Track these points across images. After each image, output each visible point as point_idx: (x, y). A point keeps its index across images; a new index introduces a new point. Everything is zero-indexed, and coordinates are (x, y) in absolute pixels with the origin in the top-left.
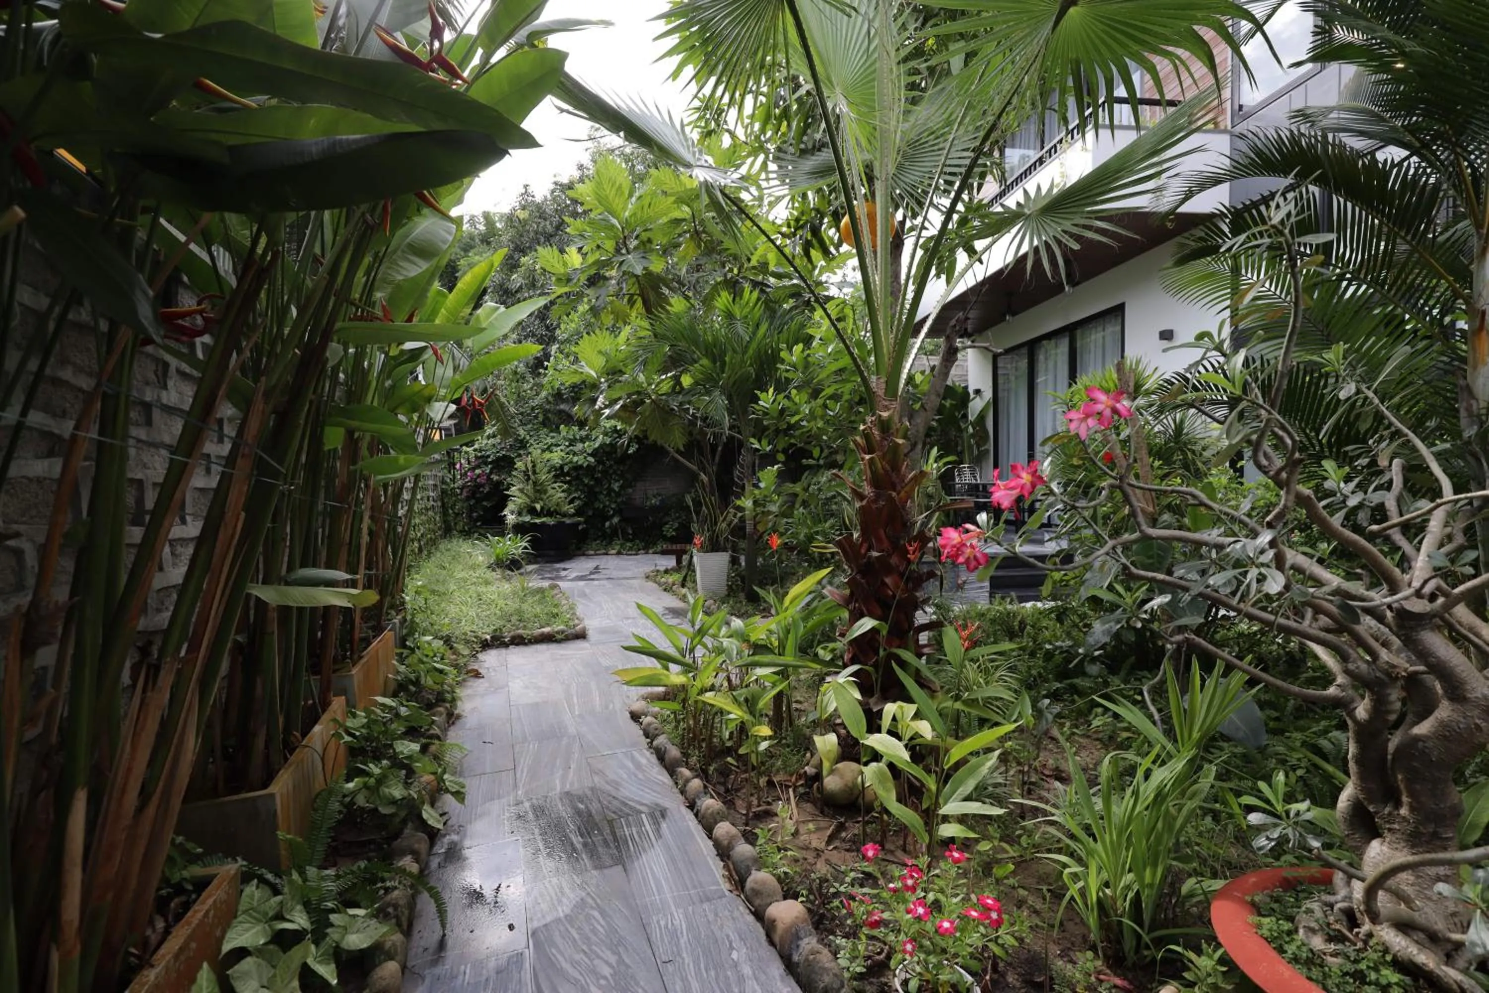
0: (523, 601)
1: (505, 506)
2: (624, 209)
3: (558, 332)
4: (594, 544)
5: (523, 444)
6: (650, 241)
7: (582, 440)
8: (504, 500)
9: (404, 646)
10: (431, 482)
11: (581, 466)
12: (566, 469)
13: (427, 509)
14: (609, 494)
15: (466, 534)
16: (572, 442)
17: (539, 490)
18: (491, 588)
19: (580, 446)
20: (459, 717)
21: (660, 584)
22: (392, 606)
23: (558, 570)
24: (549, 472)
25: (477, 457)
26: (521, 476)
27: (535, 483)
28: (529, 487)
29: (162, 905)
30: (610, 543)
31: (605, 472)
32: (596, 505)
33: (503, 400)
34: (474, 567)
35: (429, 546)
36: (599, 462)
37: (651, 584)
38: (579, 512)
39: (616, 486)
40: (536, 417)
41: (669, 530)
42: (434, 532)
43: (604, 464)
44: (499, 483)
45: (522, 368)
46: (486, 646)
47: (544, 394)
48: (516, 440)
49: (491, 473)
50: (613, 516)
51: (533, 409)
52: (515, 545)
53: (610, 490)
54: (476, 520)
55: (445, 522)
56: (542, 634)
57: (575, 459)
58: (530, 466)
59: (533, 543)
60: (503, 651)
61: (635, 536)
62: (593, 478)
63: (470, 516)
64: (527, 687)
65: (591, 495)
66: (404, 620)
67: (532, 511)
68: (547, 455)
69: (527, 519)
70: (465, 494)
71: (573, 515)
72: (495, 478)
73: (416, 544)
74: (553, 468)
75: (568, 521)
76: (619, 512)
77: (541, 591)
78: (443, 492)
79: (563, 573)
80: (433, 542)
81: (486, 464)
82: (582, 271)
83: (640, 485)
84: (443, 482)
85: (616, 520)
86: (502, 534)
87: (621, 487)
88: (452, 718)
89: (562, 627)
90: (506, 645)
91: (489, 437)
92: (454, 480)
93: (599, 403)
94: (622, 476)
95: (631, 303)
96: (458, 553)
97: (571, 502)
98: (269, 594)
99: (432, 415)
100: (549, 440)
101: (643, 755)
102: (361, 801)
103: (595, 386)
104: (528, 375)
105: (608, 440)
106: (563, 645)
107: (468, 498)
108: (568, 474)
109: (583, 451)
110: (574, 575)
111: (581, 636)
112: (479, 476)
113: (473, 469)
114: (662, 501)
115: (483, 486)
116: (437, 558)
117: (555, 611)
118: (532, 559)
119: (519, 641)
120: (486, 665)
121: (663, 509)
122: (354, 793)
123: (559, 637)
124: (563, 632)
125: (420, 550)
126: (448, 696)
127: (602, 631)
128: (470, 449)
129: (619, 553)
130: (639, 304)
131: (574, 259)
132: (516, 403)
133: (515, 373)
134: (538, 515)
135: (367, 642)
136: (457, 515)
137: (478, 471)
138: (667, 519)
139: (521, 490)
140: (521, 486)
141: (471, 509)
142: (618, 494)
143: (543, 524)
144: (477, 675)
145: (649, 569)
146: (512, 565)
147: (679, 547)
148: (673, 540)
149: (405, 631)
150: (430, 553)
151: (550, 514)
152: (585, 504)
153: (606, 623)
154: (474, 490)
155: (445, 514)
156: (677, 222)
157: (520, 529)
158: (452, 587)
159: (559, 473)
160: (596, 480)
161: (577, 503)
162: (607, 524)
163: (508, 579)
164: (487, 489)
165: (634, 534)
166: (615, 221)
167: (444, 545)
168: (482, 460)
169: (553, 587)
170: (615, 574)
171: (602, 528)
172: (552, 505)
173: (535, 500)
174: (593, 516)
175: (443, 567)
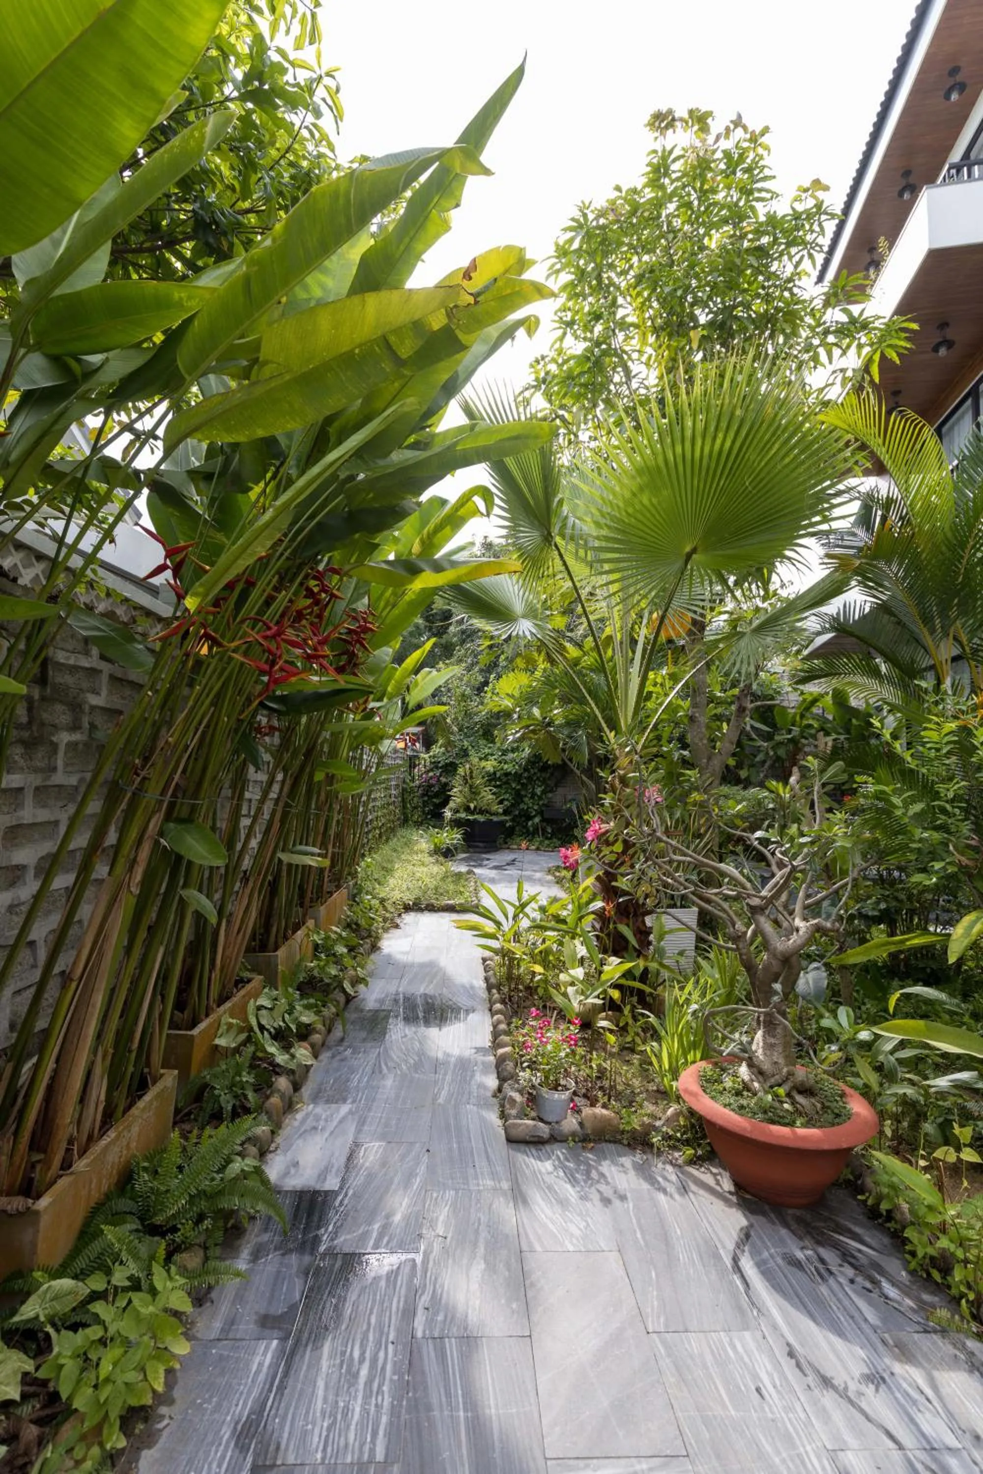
0: (443, 880)
1: (447, 804)
4: (518, 840)
5: (465, 754)
8: (447, 799)
9: (353, 900)
10: (394, 783)
11: (510, 773)
12: (498, 775)
13: (389, 804)
14: (532, 797)
15: (418, 824)
17: (474, 792)
18: (425, 869)
19: (511, 755)
20: (379, 948)
21: (555, 878)
22: (349, 874)
23: (482, 859)
24: (484, 777)
25: (431, 763)
26: (461, 779)
27: (471, 787)
28: (467, 790)
29: (237, 983)
30: (531, 840)
31: (529, 778)
32: (522, 806)
34: (420, 852)
35: (387, 833)
36: (526, 770)
38: (506, 812)
39: (538, 791)
40: (477, 731)
42: (394, 822)
43: (529, 771)
44: (446, 784)
45: (468, 691)
46: (407, 908)
47: (486, 711)
48: (461, 749)
49: (440, 775)
50: (535, 816)
51: (476, 724)
52: (450, 837)
53: (533, 795)
54: (426, 814)
55: (403, 814)
56: (446, 905)
57: (506, 766)
58: (469, 771)
59: (466, 835)
60: (419, 914)
62: (519, 783)
63: (423, 810)
65: (518, 797)
66: (355, 884)
67: (467, 809)
68: (483, 763)
69: (463, 815)
70: (420, 792)
71: (501, 814)
72: (443, 780)
73: (377, 831)
74: (488, 774)
75: (495, 819)
76: (541, 813)
77: (460, 874)
78: (404, 790)
79: (485, 862)
80: (393, 830)
81: (438, 768)
83: (560, 791)
84: (404, 782)
85: (537, 820)
86: (441, 827)
87: (544, 791)
88: (375, 948)
89: (463, 902)
90: (421, 910)
92: (413, 780)
94: (544, 782)
96: (410, 841)
97: (500, 803)
98: (285, 857)
100: (486, 750)
102: (316, 973)
106: (460, 915)
107: (423, 795)
108: (499, 779)
109: (513, 760)
110: (492, 864)
111: (475, 910)
112: (432, 778)
113: (428, 772)
115: (434, 785)
116: (394, 842)
117: (463, 889)
118: (462, 848)
119: (431, 908)
120: (406, 921)
122: (312, 969)
123: (460, 909)
124: (461, 905)
125: (380, 835)
126: (375, 935)
128: (424, 757)
129: (538, 849)
133: (463, 695)
134: (472, 813)
135: (331, 894)
136: (413, 808)
137: (431, 774)
139: (461, 791)
140: (461, 788)
141: (425, 804)
142: (540, 798)
143: (475, 820)
144: (398, 926)
145: (555, 865)
146: (447, 853)
149: (355, 891)
150: (388, 838)
151: (481, 812)
152: (512, 805)
154: (428, 790)
155: (404, 807)
157: (457, 823)
158: (398, 865)
159: (492, 778)
160: (523, 784)
161: (505, 804)
162: (530, 823)
163: (441, 864)
164: (436, 789)
165: (552, 833)
167: (401, 832)
168: (435, 765)
169: (470, 872)
171: (526, 827)
172: (483, 804)
173: (471, 801)
174: (520, 816)
175: (395, 851)
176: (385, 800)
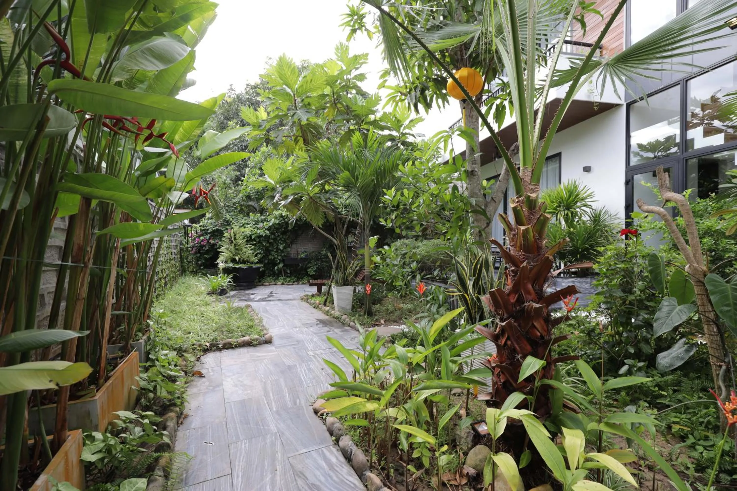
0: (230, 317)
1: (218, 258)
2: (295, 83)
3: (249, 162)
4: (268, 279)
5: (228, 223)
6: (309, 104)
7: (262, 221)
8: (217, 255)
9: (148, 359)
10: (174, 244)
11: (261, 236)
12: (253, 237)
13: (171, 260)
14: (277, 251)
15: (194, 273)
16: (257, 222)
17: (238, 248)
18: (210, 308)
19: (261, 224)
20: (186, 417)
21: (310, 304)
22: (140, 331)
23: (248, 294)
24: (244, 238)
25: (201, 230)
26: (227, 241)
27: (235, 245)
28: (232, 247)
30: (277, 278)
31: (275, 239)
32: (270, 257)
33: (217, 198)
34: (199, 294)
35: (171, 281)
36: (272, 233)
37: (305, 304)
38: (260, 261)
39: (281, 247)
40: (236, 208)
41: (311, 271)
42: (175, 273)
43: (274, 235)
44: (214, 245)
46: (206, 351)
47: (241, 195)
48: (224, 220)
49: (210, 239)
50: (279, 263)
51: (234, 204)
52: (224, 281)
53: (278, 249)
54: (201, 266)
55: (182, 266)
56: (244, 342)
57: (259, 231)
58: (232, 235)
59: (235, 279)
60: (218, 354)
61: (291, 274)
62: (268, 242)
63: (197, 263)
64: (236, 386)
65: (267, 252)
66: (149, 338)
67: (233, 261)
68: (242, 229)
69: (231, 265)
70: (194, 251)
71: (257, 263)
72: (212, 242)
73: (163, 281)
74: (246, 236)
75: (254, 266)
76: (283, 261)
77: (239, 309)
78: (181, 249)
79: (252, 297)
80: (175, 279)
81: (207, 234)
82: (267, 121)
83: (294, 246)
84: (181, 244)
85: (281, 265)
86: (216, 274)
87: (284, 248)
89: (256, 336)
90: (220, 349)
91: (208, 219)
92: (187, 243)
93: (276, 199)
94: (285, 241)
95: (296, 141)
96: (190, 285)
97: (256, 256)
99: (171, 199)
100: (243, 221)
101: (331, 452)
103: (274, 189)
104: (232, 185)
105: (277, 222)
106: (258, 348)
107: (196, 253)
108: (254, 240)
109: (263, 228)
110: (258, 298)
111: (269, 342)
112: (202, 241)
113: (199, 236)
114: (306, 256)
115: (204, 246)
116: (177, 288)
117: (251, 324)
118: (233, 288)
119: (228, 346)
120: (206, 366)
121: (307, 260)
123: (255, 343)
124: (257, 339)
125: (166, 284)
126: (178, 402)
127: (282, 337)
128: (197, 226)
129: (283, 284)
130: (301, 141)
131: (262, 114)
132: (224, 200)
133: (225, 183)
134: (237, 263)
136: (189, 262)
137: (202, 238)
138: (309, 265)
139: (227, 249)
140: (227, 246)
141: (198, 259)
142: (282, 251)
143: (240, 267)
144: (201, 375)
145: (303, 294)
146: (222, 292)
147: (319, 281)
148: (314, 277)
149: (148, 347)
150: (172, 285)
151: (244, 262)
152: (264, 256)
153: (283, 331)
154: (200, 249)
155: (182, 261)
156: (324, 96)
157: (227, 271)
158: (185, 308)
159: (249, 239)
160: (270, 243)
161: (259, 256)
162: (276, 268)
163: (220, 301)
164: (207, 248)
165: (291, 273)
166: (289, 90)
167: (181, 280)
168: (204, 232)
169: (247, 306)
170: (283, 297)
171: (273, 270)
172: (245, 257)
173: (236, 255)
174: (268, 263)
175: (180, 294)
176: (168, 257)
